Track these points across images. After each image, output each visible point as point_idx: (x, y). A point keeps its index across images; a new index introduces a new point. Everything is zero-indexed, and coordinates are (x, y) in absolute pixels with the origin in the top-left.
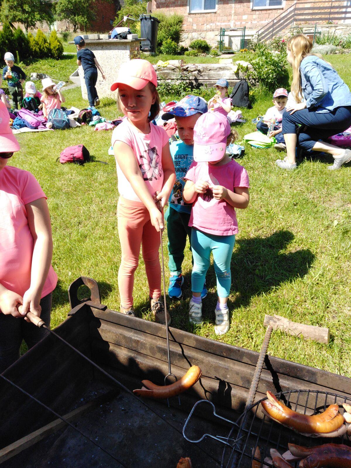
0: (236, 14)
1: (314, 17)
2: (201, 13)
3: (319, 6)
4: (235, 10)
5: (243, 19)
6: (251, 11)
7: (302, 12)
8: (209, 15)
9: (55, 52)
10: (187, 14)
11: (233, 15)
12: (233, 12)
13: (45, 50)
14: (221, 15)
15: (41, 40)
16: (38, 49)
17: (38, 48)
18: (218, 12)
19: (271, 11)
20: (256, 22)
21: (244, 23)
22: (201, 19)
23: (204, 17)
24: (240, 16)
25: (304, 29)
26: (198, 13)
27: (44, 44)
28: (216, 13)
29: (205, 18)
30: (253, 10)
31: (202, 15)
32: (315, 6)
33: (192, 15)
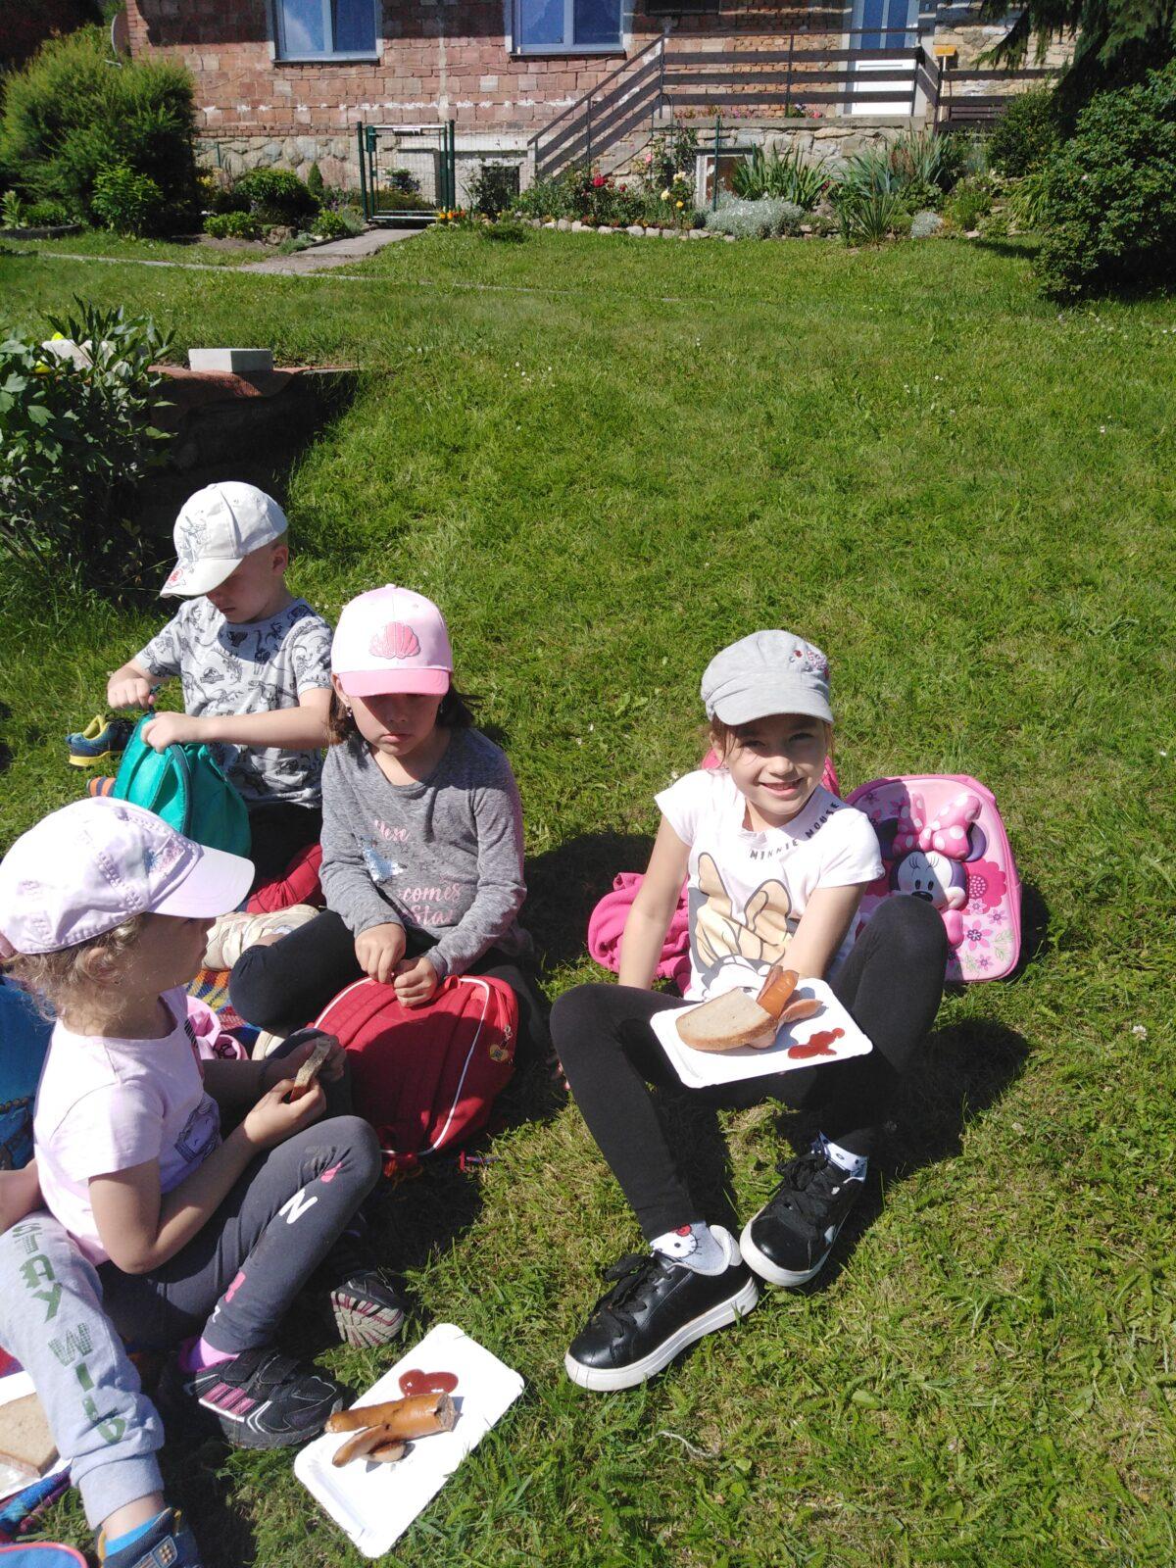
0: (454, 70)
1: (738, 88)
2: (323, 64)
3: (753, 49)
4: (449, 55)
5: (482, 89)
6: (508, 59)
7: (694, 69)
8: (353, 71)
10: (270, 66)
11: (443, 75)
12: (442, 62)
14: (399, 71)
18: (387, 60)
19: (582, 63)
20: (531, 102)
21: (486, 104)
22: (323, 85)
23: (334, 77)
24: (470, 79)
25: (701, 134)
26: (312, 64)
28: (376, 63)
29: (338, 83)
30: (515, 58)
31: (328, 69)
32: (740, 49)
33: (288, 70)
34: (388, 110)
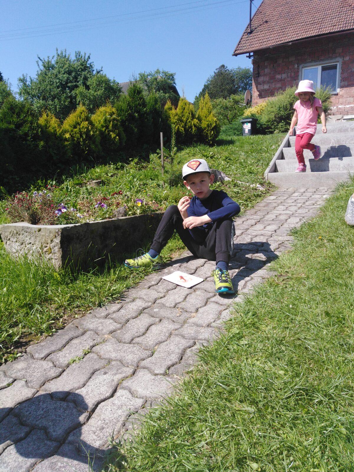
9: (209, 132)
13: (193, 130)
15: (187, 114)
16: (183, 129)
17: (183, 127)
27: (192, 120)
28: (337, 94)
34: (340, 108)
